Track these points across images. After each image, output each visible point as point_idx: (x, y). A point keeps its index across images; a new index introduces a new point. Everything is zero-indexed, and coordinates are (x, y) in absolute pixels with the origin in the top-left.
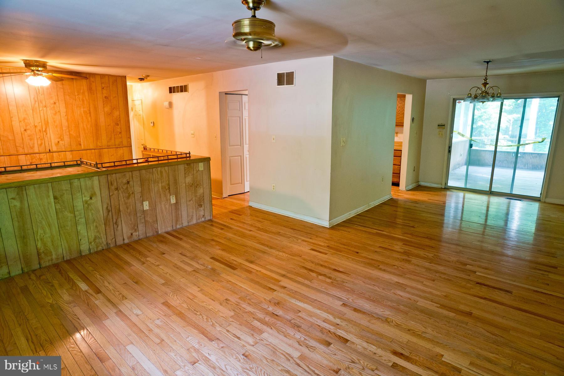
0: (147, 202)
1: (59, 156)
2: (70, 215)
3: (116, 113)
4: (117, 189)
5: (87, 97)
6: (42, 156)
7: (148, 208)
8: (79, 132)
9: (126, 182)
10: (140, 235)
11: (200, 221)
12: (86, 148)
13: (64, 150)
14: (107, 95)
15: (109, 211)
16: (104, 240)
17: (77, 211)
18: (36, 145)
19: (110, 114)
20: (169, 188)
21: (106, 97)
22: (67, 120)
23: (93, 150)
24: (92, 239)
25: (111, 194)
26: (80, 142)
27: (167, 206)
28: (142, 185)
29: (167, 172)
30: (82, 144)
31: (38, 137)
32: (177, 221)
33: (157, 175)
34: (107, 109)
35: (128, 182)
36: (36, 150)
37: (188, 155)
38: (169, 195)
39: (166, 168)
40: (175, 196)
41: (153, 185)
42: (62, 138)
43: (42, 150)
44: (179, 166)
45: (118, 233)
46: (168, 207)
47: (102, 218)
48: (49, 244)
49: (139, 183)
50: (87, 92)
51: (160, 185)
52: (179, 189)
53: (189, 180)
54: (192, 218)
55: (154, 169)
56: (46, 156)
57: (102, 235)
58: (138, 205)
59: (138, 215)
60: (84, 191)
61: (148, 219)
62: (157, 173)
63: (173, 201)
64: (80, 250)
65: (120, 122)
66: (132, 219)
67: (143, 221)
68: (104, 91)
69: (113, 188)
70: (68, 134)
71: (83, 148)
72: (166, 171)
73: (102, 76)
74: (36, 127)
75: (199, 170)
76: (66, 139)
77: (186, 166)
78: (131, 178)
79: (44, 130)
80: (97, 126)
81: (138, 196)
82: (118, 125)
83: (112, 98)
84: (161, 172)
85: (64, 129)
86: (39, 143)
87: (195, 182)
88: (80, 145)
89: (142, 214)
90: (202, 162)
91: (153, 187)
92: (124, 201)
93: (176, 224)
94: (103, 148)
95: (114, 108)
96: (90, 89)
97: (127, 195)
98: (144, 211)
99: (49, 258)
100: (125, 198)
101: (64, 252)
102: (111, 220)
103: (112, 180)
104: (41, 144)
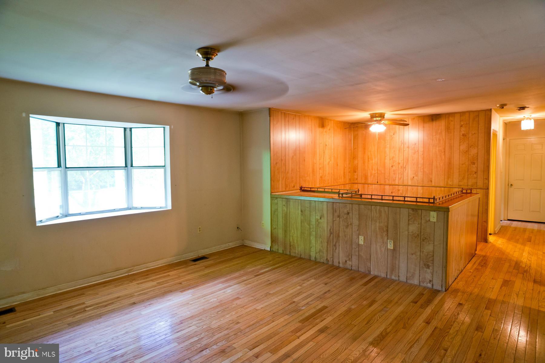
0: (363, 237)
1: (412, 189)
2: (307, 226)
3: (473, 151)
4: (339, 216)
5: (444, 137)
6: (401, 188)
7: (363, 243)
8: (432, 170)
9: (347, 212)
10: (353, 266)
11: (423, 285)
12: (437, 185)
13: (417, 185)
14: (465, 133)
15: (331, 233)
16: (325, 255)
17: (312, 225)
18: (397, 179)
19: (467, 152)
20: (387, 231)
21: (463, 135)
22: (423, 159)
23: (443, 188)
24: (318, 251)
25: (334, 220)
26: (432, 179)
27: (383, 249)
28: (360, 219)
29: (387, 213)
30: (433, 181)
31: (400, 172)
32: (393, 270)
33: (375, 213)
34: (464, 147)
35: (348, 213)
36: (397, 183)
37: (432, 201)
38: (386, 238)
39: (386, 208)
40: (392, 241)
41: (370, 222)
42: (417, 174)
43: (401, 183)
44: (401, 209)
45: (336, 255)
46: (383, 251)
47: (326, 237)
48: (295, 241)
49: (357, 216)
50: (444, 132)
51: (378, 224)
52: (399, 235)
53: (414, 228)
54: (413, 276)
55: (373, 207)
56: (402, 188)
57: (324, 250)
58: (355, 237)
59: (354, 246)
60: (317, 211)
61: (362, 254)
62: (376, 211)
63: (390, 246)
64: (310, 255)
65: (477, 161)
66: (348, 248)
67: (357, 254)
68: (463, 129)
69: (336, 214)
70: (422, 170)
71: (433, 185)
72: (385, 212)
73: (462, 113)
74: (399, 164)
75: (429, 220)
76: (420, 175)
77: (411, 212)
78: (351, 210)
79: (404, 166)
80: (450, 165)
81: (355, 228)
82: (474, 163)
83: (470, 135)
84: (380, 212)
85: (420, 166)
86: (400, 177)
87: (422, 234)
88: (431, 181)
89: (357, 247)
90: (434, 211)
91: (370, 224)
92: (343, 228)
93: (392, 273)
94: (454, 187)
95: (472, 146)
96: (448, 129)
97: (346, 224)
98: (359, 245)
99: (294, 251)
100: (344, 227)
101: (302, 252)
102: (332, 242)
103: (336, 208)
104: (401, 178)
